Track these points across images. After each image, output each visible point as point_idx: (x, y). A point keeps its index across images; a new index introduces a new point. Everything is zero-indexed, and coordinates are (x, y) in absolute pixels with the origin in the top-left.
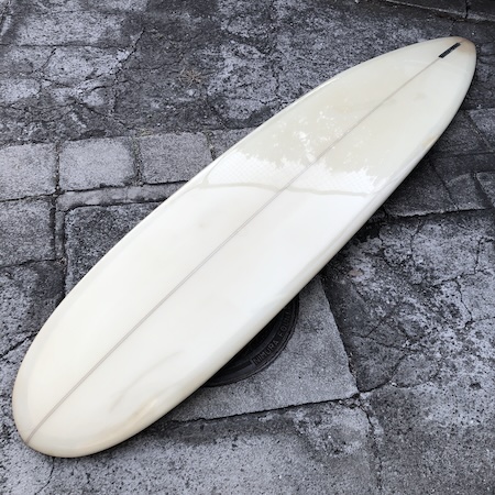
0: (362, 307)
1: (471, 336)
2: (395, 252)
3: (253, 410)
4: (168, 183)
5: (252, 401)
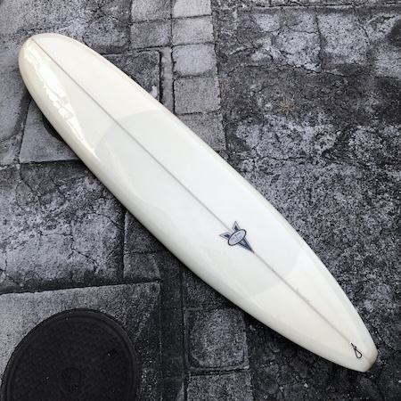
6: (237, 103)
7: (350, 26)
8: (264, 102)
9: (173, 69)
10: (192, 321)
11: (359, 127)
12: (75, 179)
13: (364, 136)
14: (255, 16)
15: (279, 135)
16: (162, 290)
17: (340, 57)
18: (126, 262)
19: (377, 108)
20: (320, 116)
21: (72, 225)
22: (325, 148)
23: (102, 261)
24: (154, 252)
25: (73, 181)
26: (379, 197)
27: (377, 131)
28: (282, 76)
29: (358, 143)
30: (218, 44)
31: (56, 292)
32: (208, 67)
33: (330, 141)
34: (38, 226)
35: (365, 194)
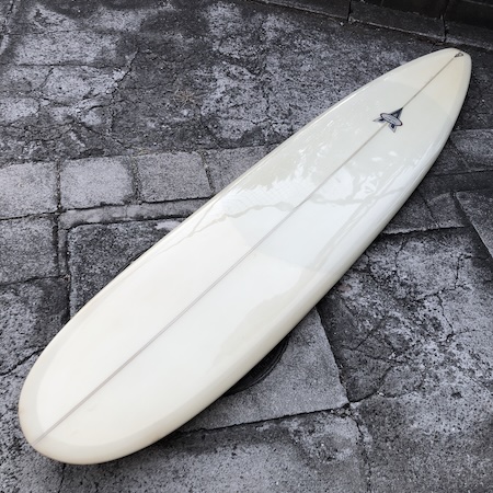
0: (351, 321)
1: (452, 348)
2: (380, 268)
3: (251, 420)
4: (165, 202)
5: (250, 412)
6: (183, 139)
7: (46, 41)
8: (180, 116)
11: (214, 49)
13: (226, 48)
15: (232, 104)
17: (103, 52)
19: (188, 36)
20: (201, 74)
22: (246, 73)
26: (298, 46)
27: (219, 40)
28: (133, 99)
29: (236, 52)
32: (116, 165)
35: (298, 54)
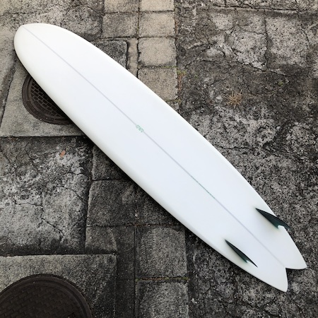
6: (192, 94)
7: (294, 30)
8: (216, 95)
9: (138, 59)
10: (142, 292)
11: (297, 123)
12: (47, 154)
13: (300, 132)
14: (212, 15)
15: (227, 125)
16: (118, 262)
17: (284, 58)
18: (88, 234)
19: (313, 107)
20: (263, 111)
21: (43, 196)
22: (266, 140)
23: (67, 232)
24: (113, 226)
25: (46, 156)
26: (310, 189)
27: (311, 128)
28: (232, 72)
29: (294, 138)
30: (178, 38)
31: (26, 257)
32: (169, 59)
33: (270, 134)
34: (13, 195)
35: (298, 186)
